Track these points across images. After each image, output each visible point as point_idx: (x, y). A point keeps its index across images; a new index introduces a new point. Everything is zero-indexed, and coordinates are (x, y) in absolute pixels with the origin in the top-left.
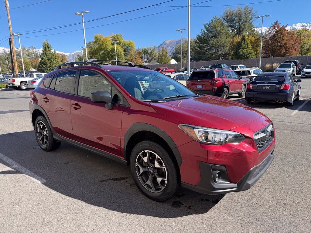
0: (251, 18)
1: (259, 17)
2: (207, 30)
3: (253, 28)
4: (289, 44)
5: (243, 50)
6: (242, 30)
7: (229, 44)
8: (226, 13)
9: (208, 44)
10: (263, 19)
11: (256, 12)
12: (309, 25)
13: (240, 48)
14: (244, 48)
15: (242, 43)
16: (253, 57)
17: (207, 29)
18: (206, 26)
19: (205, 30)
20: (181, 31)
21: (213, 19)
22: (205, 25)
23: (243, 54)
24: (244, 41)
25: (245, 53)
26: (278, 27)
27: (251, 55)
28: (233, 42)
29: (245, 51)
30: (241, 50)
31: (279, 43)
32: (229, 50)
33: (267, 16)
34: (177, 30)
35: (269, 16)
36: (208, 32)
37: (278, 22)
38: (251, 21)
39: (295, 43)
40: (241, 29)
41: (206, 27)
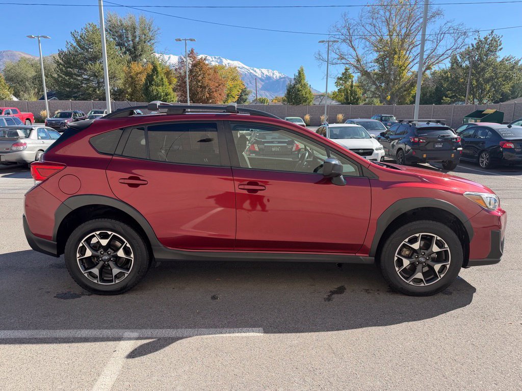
0: (152, 36)
1: (180, 40)
2: (79, 46)
3: (152, 53)
4: (213, 85)
5: (157, 87)
6: (141, 55)
7: (123, 75)
8: (110, 21)
9: (85, 70)
10: (186, 43)
11: (158, 29)
12: (214, 59)
13: (151, 84)
14: (158, 85)
15: (155, 77)
16: (173, 101)
17: (78, 42)
18: (76, 36)
19: (75, 44)
20: (39, 40)
21: (88, 26)
22: (73, 35)
23: (158, 94)
24: (157, 74)
25: (161, 92)
26: (194, 58)
27: (169, 97)
28: (130, 73)
29: (160, 89)
30: (154, 87)
31: (199, 82)
32: (124, 85)
33: (191, 40)
34: (28, 36)
35: (194, 40)
36: (83, 48)
37: (194, 51)
38: (152, 42)
39: (219, 85)
40: (138, 53)
41: (76, 39)
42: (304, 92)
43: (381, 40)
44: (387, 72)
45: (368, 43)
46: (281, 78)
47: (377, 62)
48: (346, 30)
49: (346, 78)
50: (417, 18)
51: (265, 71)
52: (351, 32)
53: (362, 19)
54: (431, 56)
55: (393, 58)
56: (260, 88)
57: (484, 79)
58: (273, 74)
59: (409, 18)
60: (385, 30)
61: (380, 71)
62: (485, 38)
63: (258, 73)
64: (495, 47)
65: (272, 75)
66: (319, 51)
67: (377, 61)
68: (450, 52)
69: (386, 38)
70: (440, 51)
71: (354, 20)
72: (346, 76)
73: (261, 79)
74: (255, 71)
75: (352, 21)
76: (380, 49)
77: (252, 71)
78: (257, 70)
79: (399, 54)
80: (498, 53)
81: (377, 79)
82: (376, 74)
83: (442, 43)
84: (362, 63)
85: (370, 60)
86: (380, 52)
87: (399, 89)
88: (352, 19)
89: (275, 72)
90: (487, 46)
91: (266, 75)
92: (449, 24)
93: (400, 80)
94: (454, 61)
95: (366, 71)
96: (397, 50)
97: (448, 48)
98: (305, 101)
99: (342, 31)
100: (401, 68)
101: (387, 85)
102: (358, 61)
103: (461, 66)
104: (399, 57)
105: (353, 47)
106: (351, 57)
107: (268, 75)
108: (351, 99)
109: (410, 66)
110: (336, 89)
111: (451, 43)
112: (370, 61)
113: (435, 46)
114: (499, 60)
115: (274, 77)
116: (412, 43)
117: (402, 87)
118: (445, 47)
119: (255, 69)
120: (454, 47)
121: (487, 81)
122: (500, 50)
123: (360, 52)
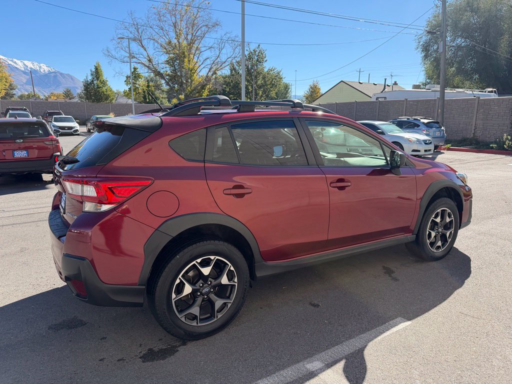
42: (104, 89)
43: (170, 42)
44: (179, 74)
45: (156, 44)
46: (50, 73)
47: (168, 64)
48: (134, 29)
49: (135, 77)
50: (200, 26)
51: (29, 64)
52: (140, 31)
53: (149, 20)
54: (216, 62)
55: (183, 61)
56: (25, 82)
57: (257, 86)
58: (40, 67)
59: (193, 25)
60: (172, 35)
61: (172, 72)
62: (254, 50)
63: (20, 64)
64: (262, 58)
65: (38, 69)
66: (108, 48)
67: (167, 62)
68: (230, 59)
69: (174, 41)
70: (223, 58)
71: (142, 20)
72: (135, 76)
73: (24, 73)
74: (15, 63)
75: (141, 21)
76: (169, 51)
77: (10, 62)
78: (18, 62)
79: (189, 58)
80: (265, 64)
81: (170, 80)
82: (168, 75)
83: (224, 51)
84: (154, 63)
85: (161, 60)
86: (169, 54)
87: (193, 91)
88: (140, 18)
89: (41, 65)
90: (256, 58)
91: (31, 68)
92: (228, 35)
93: (191, 82)
94: (233, 69)
95: (159, 72)
96: (186, 53)
97: (229, 56)
98: (107, 99)
99: (130, 29)
100: (191, 71)
101: (181, 86)
102: (150, 61)
103: (239, 73)
104: (189, 61)
105: (143, 47)
106: (142, 56)
107: (33, 67)
108: (149, 99)
109: (199, 70)
110: (127, 88)
111: (231, 52)
112: (160, 62)
113: (218, 53)
114: (266, 70)
115: (42, 70)
116: (197, 49)
117: (194, 90)
118: (226, 55)
119: (15, 60)
120: (233, 56)
121: (260, 87)
122: (266, 61)
123: (151, 52)
